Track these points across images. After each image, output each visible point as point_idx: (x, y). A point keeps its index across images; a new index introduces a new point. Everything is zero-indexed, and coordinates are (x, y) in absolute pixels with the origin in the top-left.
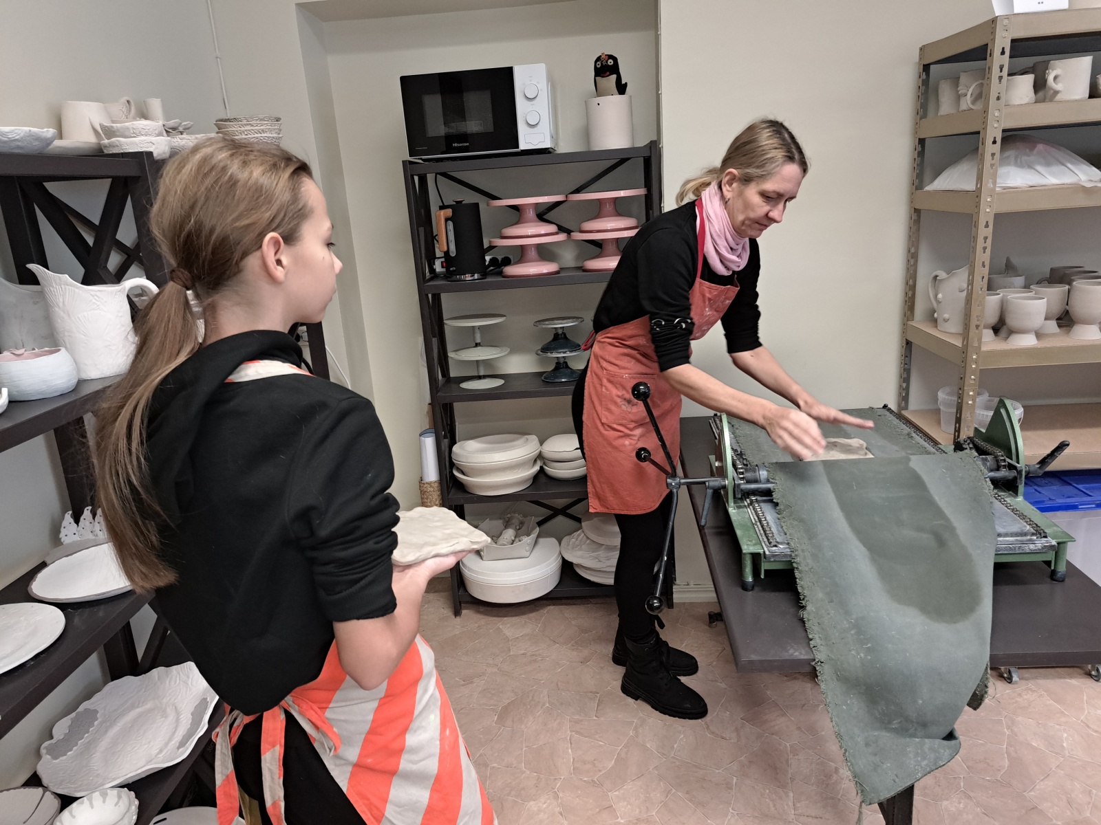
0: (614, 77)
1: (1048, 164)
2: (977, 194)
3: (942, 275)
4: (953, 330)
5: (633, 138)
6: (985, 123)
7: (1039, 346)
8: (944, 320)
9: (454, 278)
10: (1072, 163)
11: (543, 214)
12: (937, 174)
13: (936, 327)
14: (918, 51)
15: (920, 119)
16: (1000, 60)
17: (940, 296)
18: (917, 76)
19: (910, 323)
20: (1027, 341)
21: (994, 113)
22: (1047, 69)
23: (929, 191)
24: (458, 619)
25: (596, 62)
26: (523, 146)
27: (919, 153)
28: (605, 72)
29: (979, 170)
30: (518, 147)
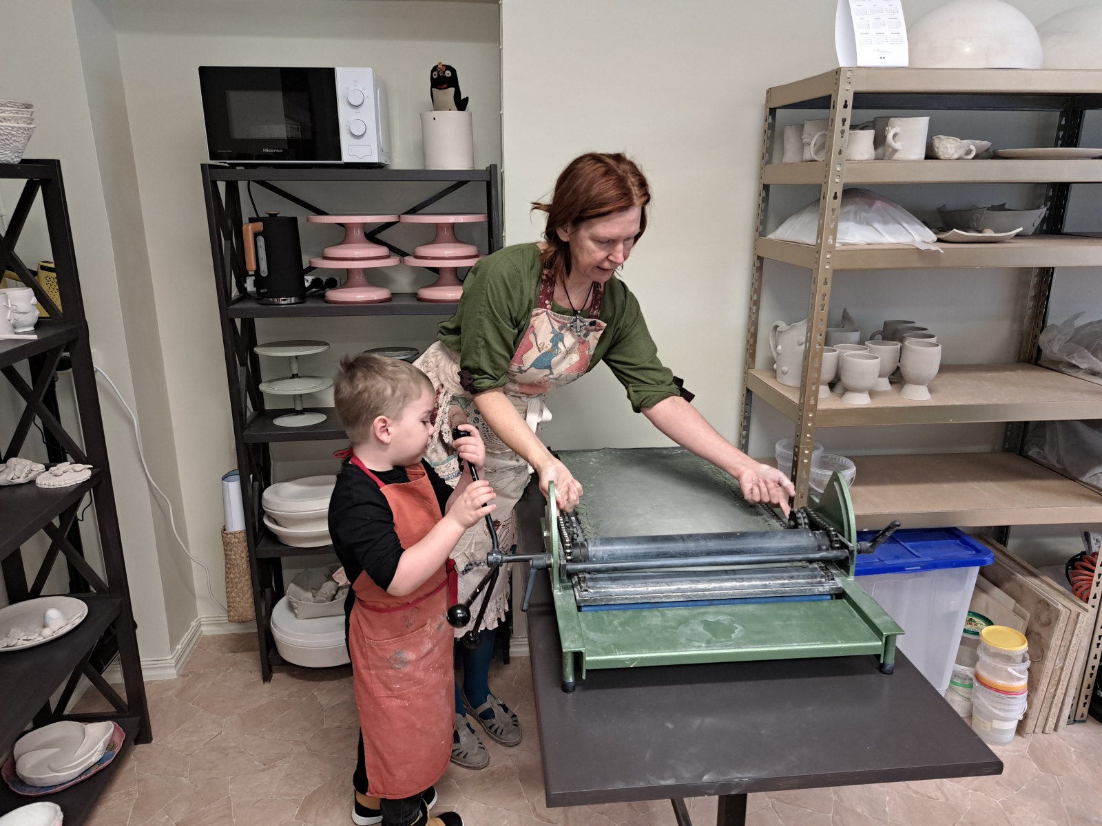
0: (452, 90)
1: (885, 222)
2: (817, 249)
3: (782, 325)
4: (791, 384)
5: (473, 160)
6: (826, 176)
7: (872, 406)
8: (783, 372)
9: (265, 300)
10: (907, 223)
11: (373, 235)
12: (781, 221)
13: (776, 377)
14: (765, 92)
15: (766, 164)
16: (842, 113)
17: (779, 347)
18: (763, 119)
19: (751, 371)
20: (860, 401)
21: (835, 168)
22: (887, 126)
23: (771, 240)
24: (267, 685)
25: (432, 71)
26: (346, 157)
27: (763, 198)
28: (443, 84)
29: (819, 224)
30: (341, 160)
